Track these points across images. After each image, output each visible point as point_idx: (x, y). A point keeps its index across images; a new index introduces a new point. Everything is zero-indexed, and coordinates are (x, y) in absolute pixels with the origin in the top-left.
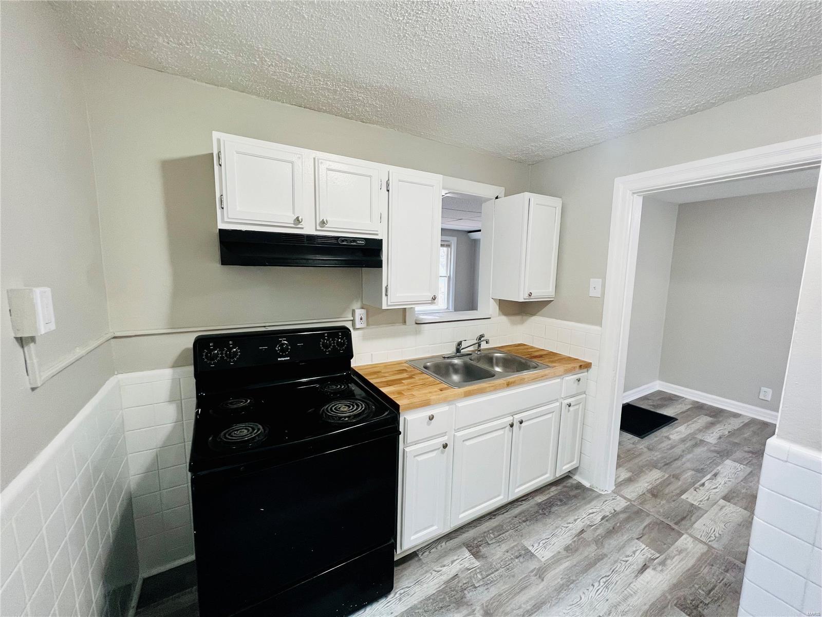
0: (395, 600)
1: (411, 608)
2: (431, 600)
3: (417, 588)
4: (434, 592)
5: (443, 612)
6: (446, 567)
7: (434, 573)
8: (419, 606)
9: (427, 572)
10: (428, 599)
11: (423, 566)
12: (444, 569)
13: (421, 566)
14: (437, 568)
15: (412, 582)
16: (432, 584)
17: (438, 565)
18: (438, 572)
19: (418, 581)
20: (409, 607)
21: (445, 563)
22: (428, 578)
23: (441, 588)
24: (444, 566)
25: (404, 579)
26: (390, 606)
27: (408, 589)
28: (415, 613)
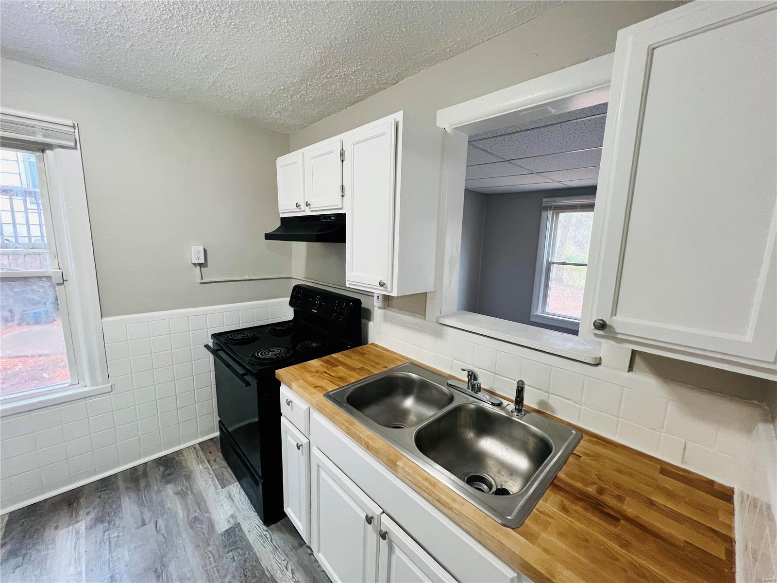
0: (261, 531)
1: (251, 546)
2: (255, 564)
3: (269, 548)
4: (263, 565)
5: (241, 577)
6: (291, 575)
7: (285, 563)
8: (251, 553)
9: (287, 555)
10: (257, 560)
11: (294, 550)
12: (289, 574)
13: (294, 548)
14: (291, 566)
15: (276, 543)
16: (273, 562)
17: (294, 565)
18: (286, 568)
19: (278, 548)
20: (252, 545)
21: (297, 574)
22: (279, 557)
23: (267, 573)
24: (293, 573)
25: (280, 535)
26: (256, 529)
27: (269, 540)
28: (245, 551)
